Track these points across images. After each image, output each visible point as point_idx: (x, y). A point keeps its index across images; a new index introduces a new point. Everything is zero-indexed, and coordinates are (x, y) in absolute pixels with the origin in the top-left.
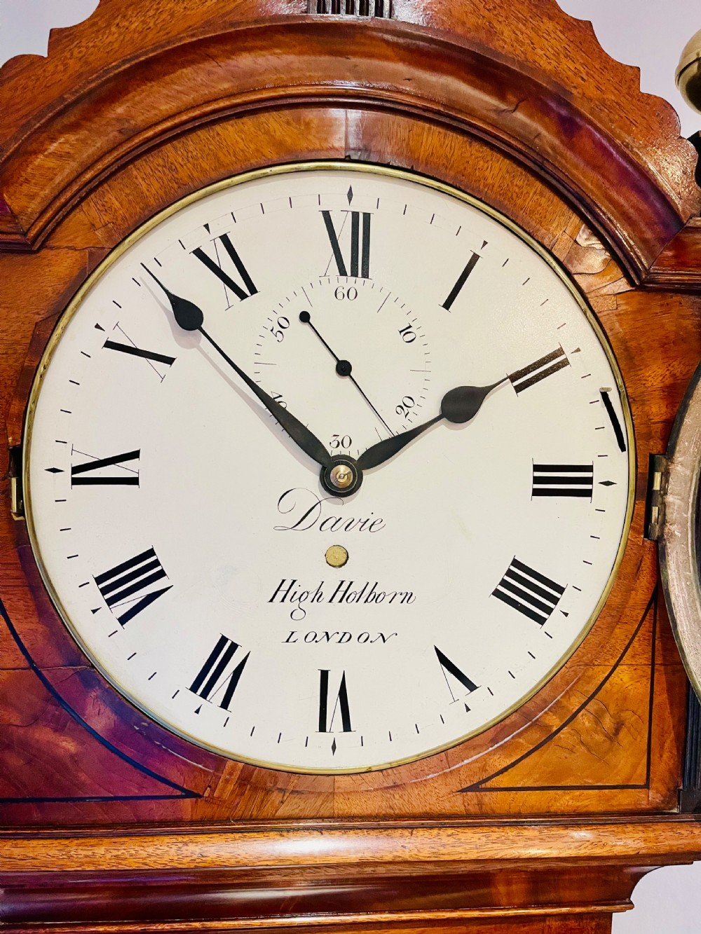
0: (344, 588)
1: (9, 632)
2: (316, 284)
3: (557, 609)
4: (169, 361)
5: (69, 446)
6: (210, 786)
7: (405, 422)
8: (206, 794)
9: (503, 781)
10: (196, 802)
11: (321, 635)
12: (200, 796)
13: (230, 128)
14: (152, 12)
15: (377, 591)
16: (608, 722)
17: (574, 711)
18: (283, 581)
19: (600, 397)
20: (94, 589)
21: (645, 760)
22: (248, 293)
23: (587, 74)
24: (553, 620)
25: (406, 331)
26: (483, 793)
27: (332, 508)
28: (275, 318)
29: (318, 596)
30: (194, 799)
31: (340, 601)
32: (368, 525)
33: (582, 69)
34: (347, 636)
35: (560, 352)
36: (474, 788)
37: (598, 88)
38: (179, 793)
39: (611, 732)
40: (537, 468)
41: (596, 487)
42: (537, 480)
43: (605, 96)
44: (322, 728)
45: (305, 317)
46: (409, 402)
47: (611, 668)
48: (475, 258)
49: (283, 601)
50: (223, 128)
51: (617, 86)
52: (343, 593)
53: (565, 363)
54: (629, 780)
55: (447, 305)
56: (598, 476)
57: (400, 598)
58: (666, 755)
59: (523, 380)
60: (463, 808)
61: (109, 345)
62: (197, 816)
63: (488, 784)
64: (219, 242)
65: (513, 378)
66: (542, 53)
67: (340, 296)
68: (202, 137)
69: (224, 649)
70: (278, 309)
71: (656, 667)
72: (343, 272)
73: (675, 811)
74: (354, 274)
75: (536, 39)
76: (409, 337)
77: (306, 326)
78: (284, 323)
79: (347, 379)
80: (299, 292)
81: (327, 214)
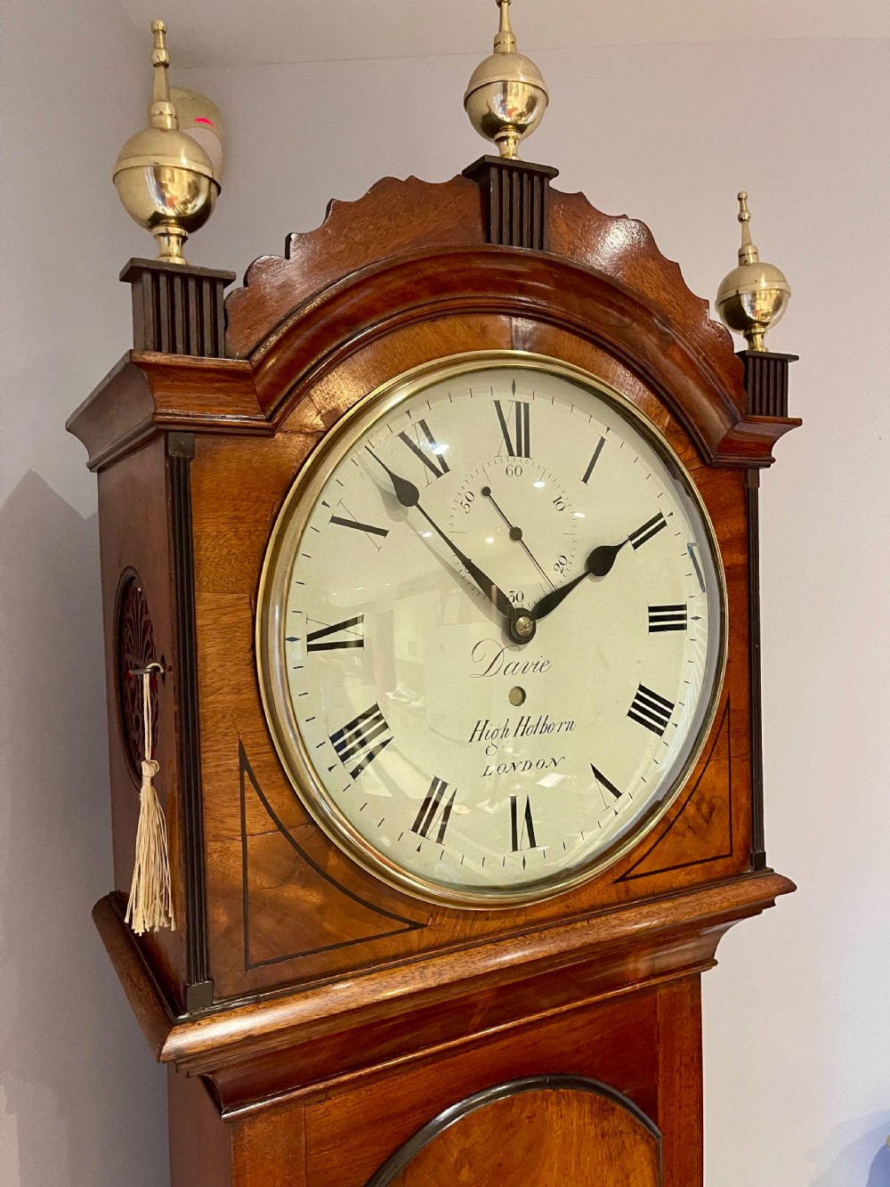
0: (524, 722)
1: (258, 798)
2: (492, 463)
3: (670, 721)
4: (384, 533)
5: (304, 615)
6: (432, 916)
7: (561, 577)
8: (429, 923)
9: (642, 869)
10: (422, 931)
11: (509, 765)
12: (426, 926)
13: (425, 328)
14: (371, 227)
15: (548, 723)
16: (705, 808)
18: (479, 722)
19: (687, 551)
20: (330, 747)
21: (728, 835)
22: (443, 472)
23: (677, 303)
24: (668, 730)
25: (557, 501)
26: (629, 881)
27: (513, 655)
28: (463, 493)
29: (506, 730)
30: (420, 930)
31: (522, 735)
32: (540, 666)
33: (673, 300)
34: (528, 764)
35: (660, 516)
36: (623, 879)
38: (408, 926)
39: (707, 816)
40: (652, 609)
41: (688, 622)
42: (652, 619)
44: (515, 848)
45: (486, 492)
46: (563, 561)
47: (704, 765)
48: (603, 440)
49: (479, 739)
50: (422, 329)
52: (524, 728)
53: (664, 524)
54: (720, 851)
55: (585, 480)
56: (689, 613)
57: (564, 726)
58: (741, 827)
59: (639, 538)
60: (616, 897)
61: (335, 520)
62: (424, 945)
63: (633, 873)
64: (418, 426)
65: (632, 538)
66: (648, 285)
67: (510, 473)
68: (405, 335)
69: (436, 788)
70: (465, 484)
71: (732, 759)
72: (511, 454)
73: (749, 871)
74: (519, 454)
75: (644, 274)
76: (560, 506)
77: (487, 500)
78: (470, 497)
79: (518, 544)
80: (480, 470)
81: (497, 404)
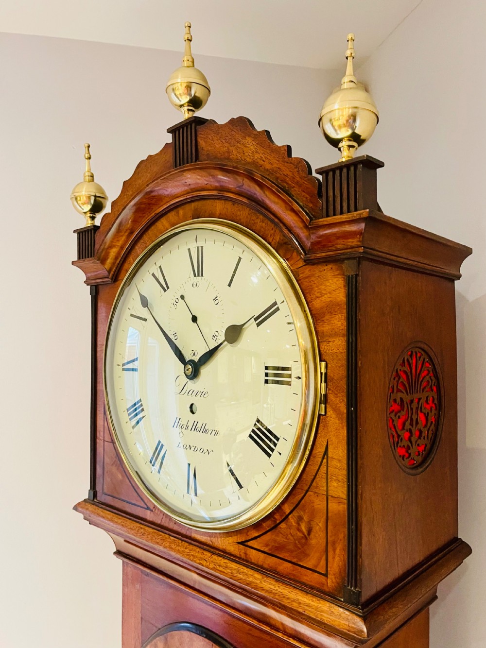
0: (195, 424)
1: (107, 427)
2: (187, 282)
3: (276, 449)
4: (146, 320)
5: (122, 356)
6: (154, 508)
7: (215, 343)
9: (256, 544)
11: (188, 446)
12: (152, 511)
15: (206, 428)
16: (304, 526)
17: (287, 513)
18: (177, 418)
19: (293, 328)
20: (127, 413)
21: (324, 558)
22: (167, 289)
25: (215, 299)
26: (246, 548)
27: (191, 385)
28: (174, 299)
29: (187, 427)
31: (194, 431)
32: (203, 394)
33: (263, 156)
34: (196, 449)
35: (275, 304)
36: (243, 543)
37: (270, 163)
38: (146, 507)
39: (307, 533)
40: (266, 368)
41: (293, 380)
42: (266, 375)
43: (273, 166)
44: (188, 492)
45: (182, 297)
46: (217, 334)
47: (304, 492)
48: (240, 259)
49: (177, 428)
51: (278, 159)
52: (195, 427)
53: (278, 309)
54: (316, 567)
55: (229, 285)
56: (294, 373)
57: (214, 433)
58: (337, 559)
59: (261, 319)
60: (238, 553)
61: (132, 315)
64: (159, 269)
65: (256, 319)
67: (194, 286)
69: (159, 447)
70: (175, 295)
71: (329, 497)
72: (195, 276)
73: (343, 600)
74: (198, 276)
76: (217, 302)
77: (183, 301)
78: (177, 301)
79: (196, 324)
80: (182, 286)
81: (189, 250)
